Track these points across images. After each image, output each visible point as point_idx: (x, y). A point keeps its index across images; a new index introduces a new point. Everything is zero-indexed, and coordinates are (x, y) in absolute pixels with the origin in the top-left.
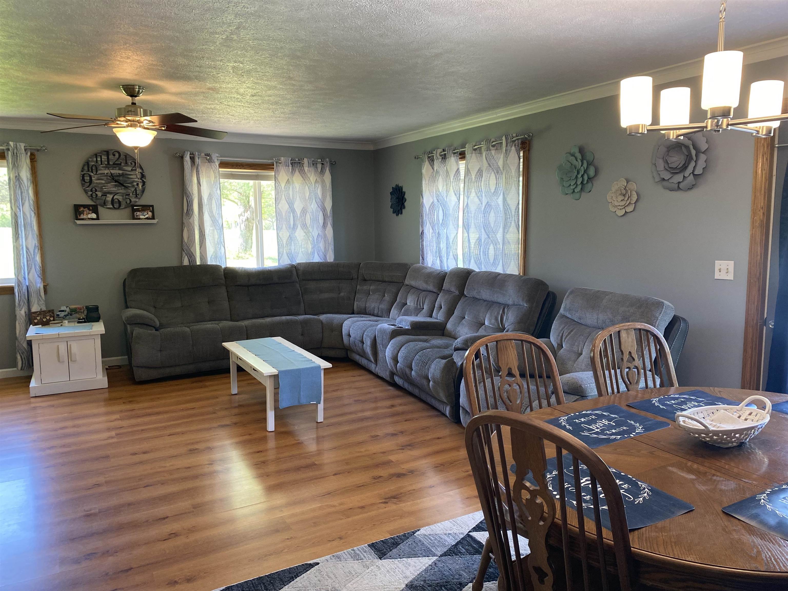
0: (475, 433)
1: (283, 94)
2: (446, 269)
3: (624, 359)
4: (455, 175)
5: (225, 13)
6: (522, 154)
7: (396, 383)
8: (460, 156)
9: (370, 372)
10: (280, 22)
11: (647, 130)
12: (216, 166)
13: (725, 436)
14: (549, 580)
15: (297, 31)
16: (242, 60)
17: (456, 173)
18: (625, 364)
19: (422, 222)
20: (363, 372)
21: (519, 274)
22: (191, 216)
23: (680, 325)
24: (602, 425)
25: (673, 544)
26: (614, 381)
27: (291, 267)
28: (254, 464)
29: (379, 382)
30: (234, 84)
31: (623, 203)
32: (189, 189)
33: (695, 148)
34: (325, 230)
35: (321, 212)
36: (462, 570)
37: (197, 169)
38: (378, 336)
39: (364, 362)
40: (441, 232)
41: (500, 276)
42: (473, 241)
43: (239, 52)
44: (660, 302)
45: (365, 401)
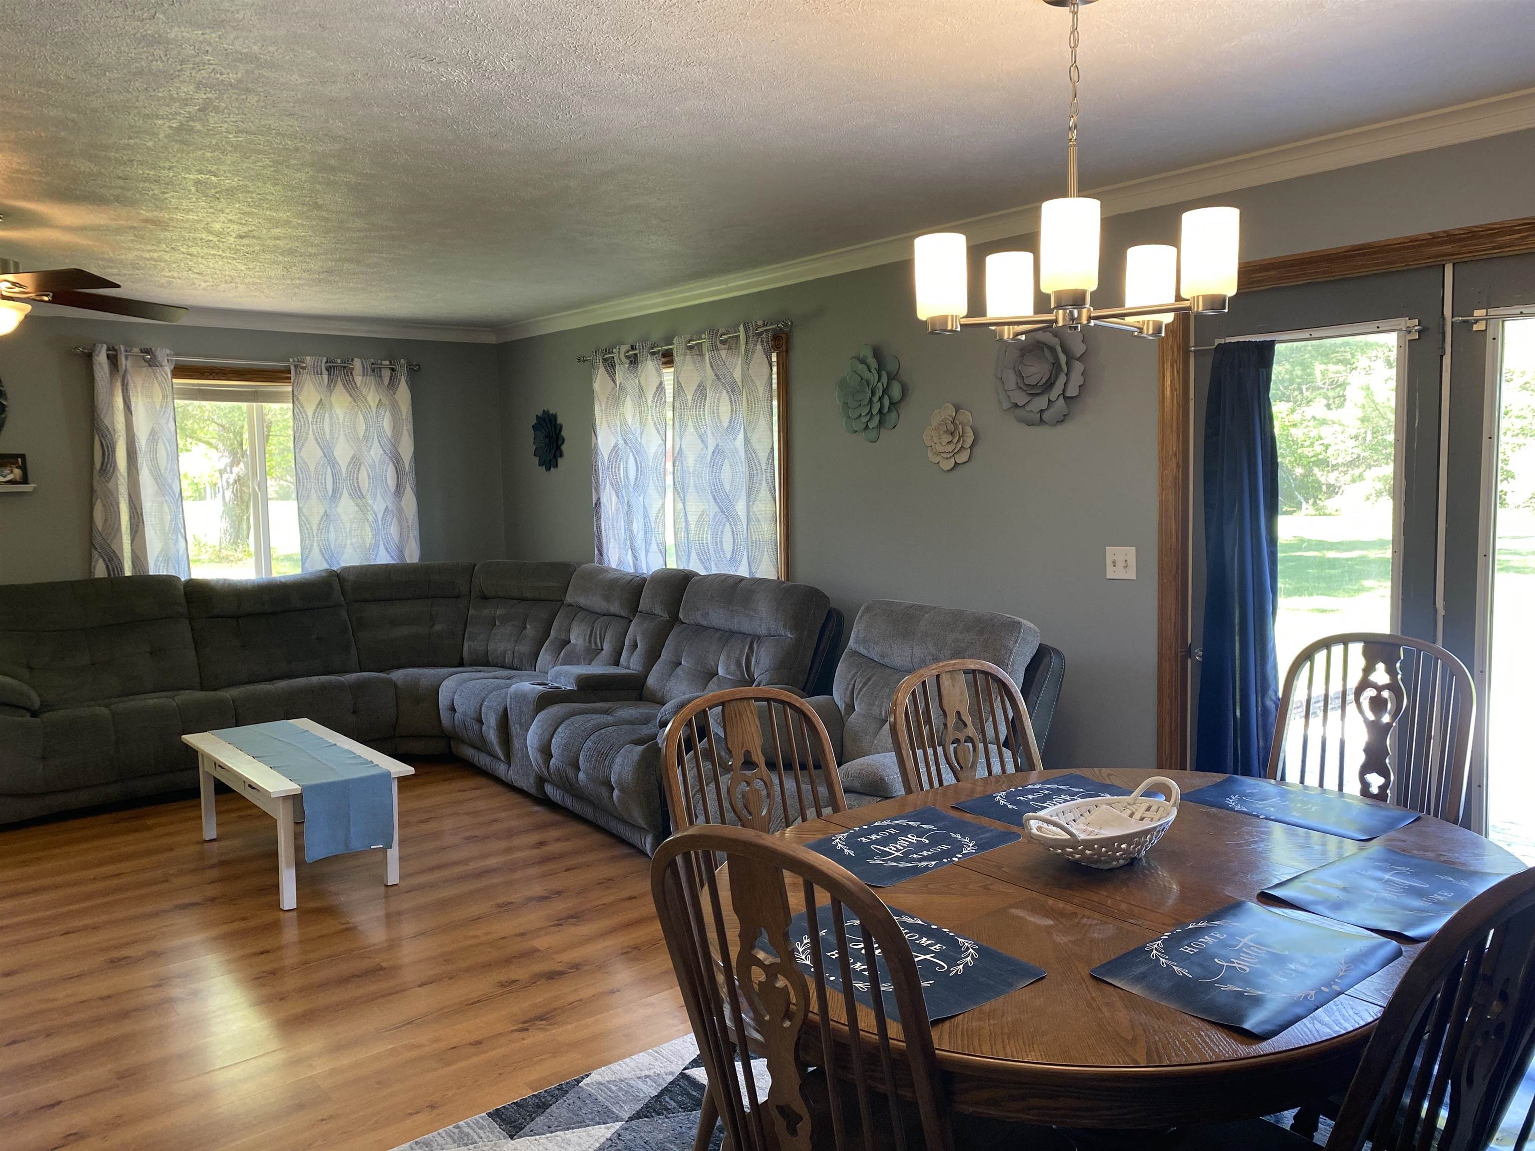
0: (668, 872)
1: (305, 236)
2: (645, 572)
3: (948, 725)
4: (655, 394)
5: (175, 80)
6: (774, 359)
7: (550, 799)
8: (663, 360)
9: (498, 780)
10: (289, 102)
11: (961, 325)
12: (167, 375)
13: (1104, 849)
14: (805, 1127)
15: (327, 121)
16: (214, 168)
17: (657, 390)
18: (951, 734)
19: (597, 482)
20: (483, 781)
21: (778, 578)
22: (111, 477)
23: (1051, 661)
24: (905, 844)
25: (1006, 1038)
26: (933, 768)
27: (329, 577)
28: (253, 977)
29: (517, 798)
30: (200, 215)
31: (950, 448)
32: (106, 421)
33: (1065, 351)
34: (401, 501)
35: (391, 464)
36: (671, 1142)
37: (123, 381)
38: (511, 708)
39: (483, 760)
40: (632, 502)
41: (743, 582)
42: (693, 519)
43: (209, 155)
44: (1014, 622)
45: (486, 838)
